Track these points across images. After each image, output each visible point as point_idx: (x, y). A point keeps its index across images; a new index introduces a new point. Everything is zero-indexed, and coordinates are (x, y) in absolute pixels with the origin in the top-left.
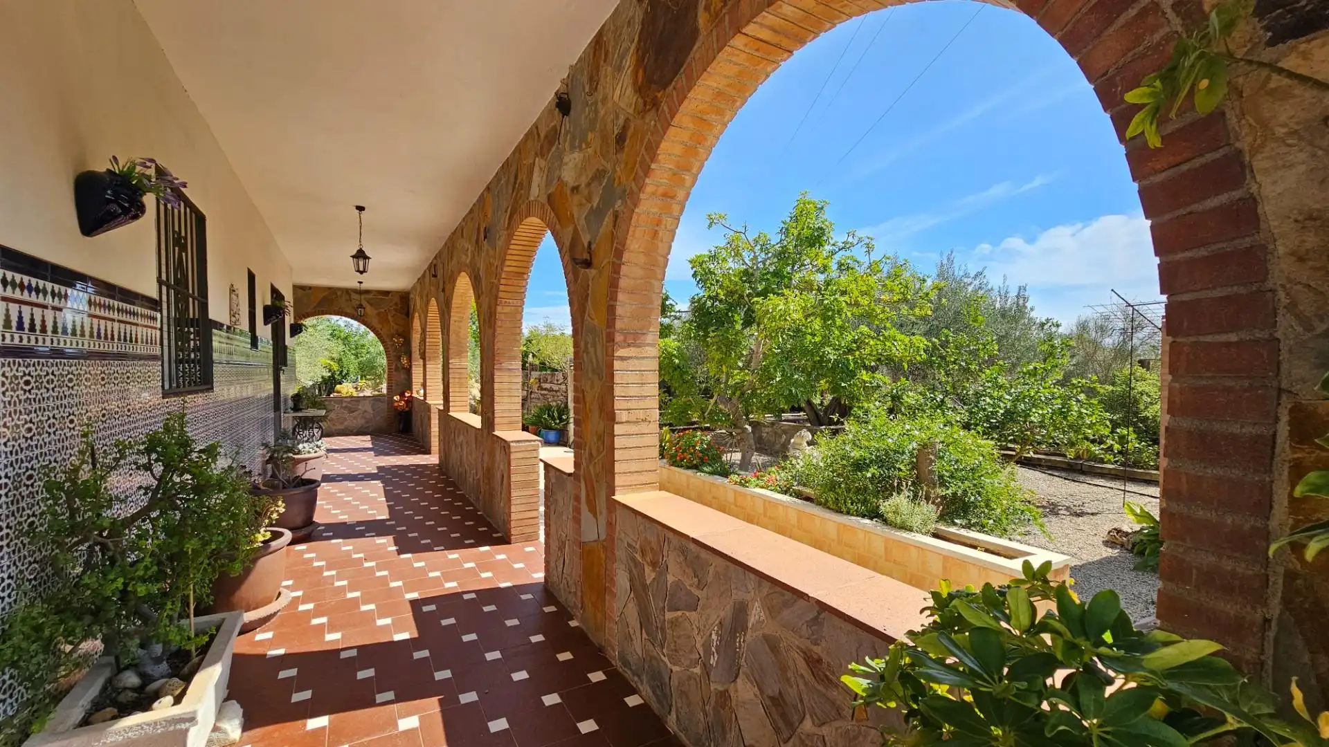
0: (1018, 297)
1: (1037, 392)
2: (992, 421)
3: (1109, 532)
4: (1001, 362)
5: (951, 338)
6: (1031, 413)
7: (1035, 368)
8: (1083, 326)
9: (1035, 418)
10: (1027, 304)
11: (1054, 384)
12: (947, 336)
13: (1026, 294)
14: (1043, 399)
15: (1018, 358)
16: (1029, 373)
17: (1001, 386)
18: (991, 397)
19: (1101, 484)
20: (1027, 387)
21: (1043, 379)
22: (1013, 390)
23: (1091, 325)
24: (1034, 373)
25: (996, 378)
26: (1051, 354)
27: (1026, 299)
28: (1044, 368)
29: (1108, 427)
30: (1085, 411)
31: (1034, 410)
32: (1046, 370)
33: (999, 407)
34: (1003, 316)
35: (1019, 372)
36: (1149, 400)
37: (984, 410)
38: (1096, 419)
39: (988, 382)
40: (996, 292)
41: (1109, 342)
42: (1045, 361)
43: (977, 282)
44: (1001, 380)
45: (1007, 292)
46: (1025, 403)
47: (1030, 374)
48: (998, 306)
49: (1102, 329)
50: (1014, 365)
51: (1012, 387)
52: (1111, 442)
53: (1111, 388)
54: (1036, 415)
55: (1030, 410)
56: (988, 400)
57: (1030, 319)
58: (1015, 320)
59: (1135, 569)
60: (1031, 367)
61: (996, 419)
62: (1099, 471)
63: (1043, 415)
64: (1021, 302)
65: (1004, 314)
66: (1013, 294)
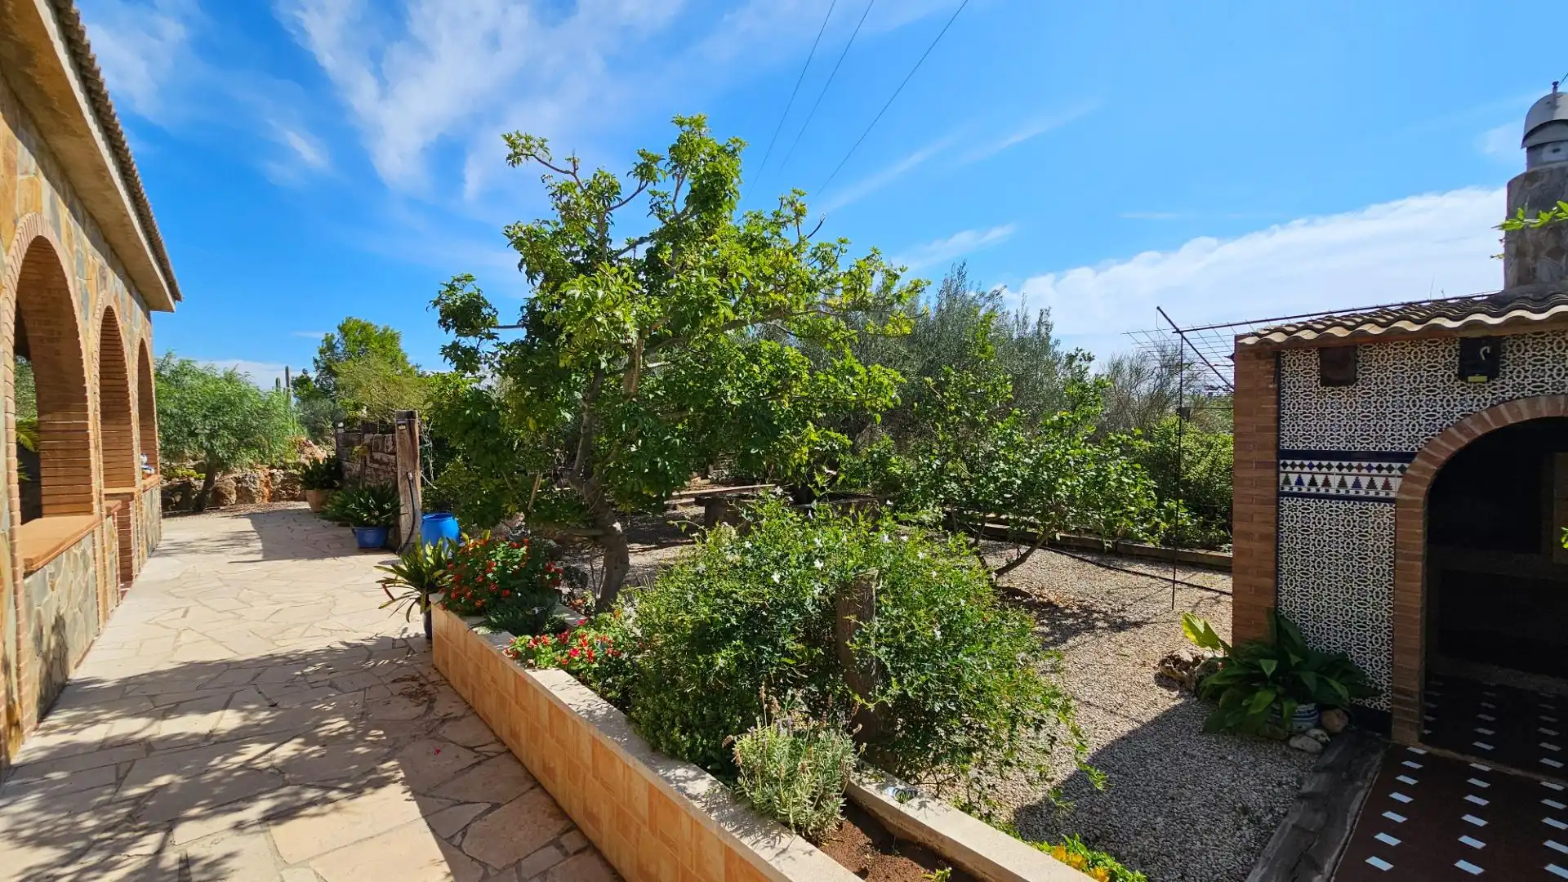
0: (1040, 323)
1: (1064, 454)
2: (1006, 495)
3: (1163, 662)
4: (1017, 412)
5: (952, 378)
6: (1057, 486)
7: (1061, 419)
8: (1117, 368)
9: (1063, 493)
10: (1050, 334)
11: (1085, 441)
12: (947, 375)
13: (1050, 320)
14: (1072, 463)
15: (1039, 406)
16: (1053, 426)
17: (1018, 445)
18: (1006, 461)
19: (1141, 571)
20: (1051, 446)
21: (1071, 435)
22: (1033, 451)
23: (1126, 365)
24: (1059, 426)
25: (1011, 434)
26: (1082, 398)
27: (1049, 327)
28: (1072, 419)
29: (1152, 499)
30: (1126, 480)
31: (1060, 480)
32: (1075, 422)
33: (1016, 476)
34: (1022, 349)
35: (1042, 426)
36: (1191, 458)
37: (996, 479)
38: (1139, 489)
39: (1001, 439)
40: (1012, 317)
41: (1145, 387)
42: (1073, 409)
43: (990, 305)
44: (1019, 438)
45: (1025, 317)
46: (1048, 469)
47: (1055, 428)
48: (1015, 336)
49: (1137, 372)
50: (1035, 417)
51: (1031, 447)
52: (1157, 520)
53: (1149, 444)
54: (1064, 487)
55: (1055, 481)
56: (1002, 465)
57: (1055, 354)
58: (1036, 355)
59: (1206, 731)
60: (1056, 418)
61: (1011, 493)
62: (1137, 552)
63: (1073, 487)
64: (1043, 330)
65: (1022, 344)
66: (1033, 319)
